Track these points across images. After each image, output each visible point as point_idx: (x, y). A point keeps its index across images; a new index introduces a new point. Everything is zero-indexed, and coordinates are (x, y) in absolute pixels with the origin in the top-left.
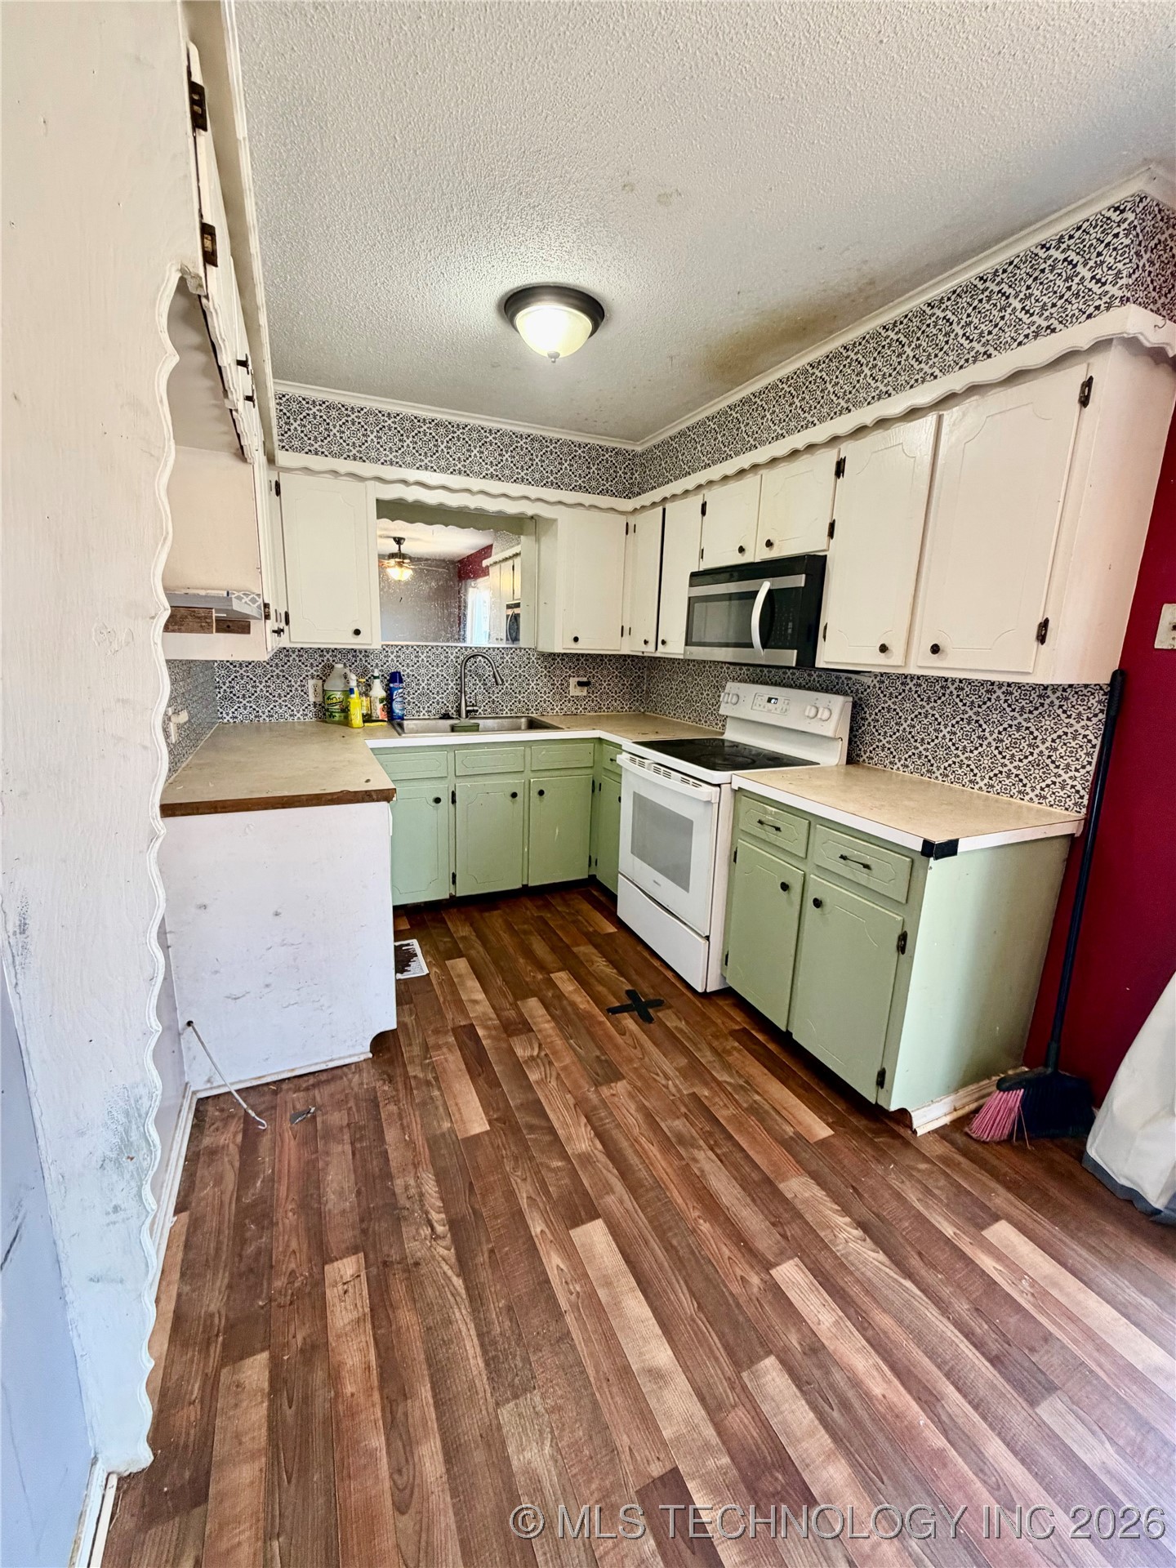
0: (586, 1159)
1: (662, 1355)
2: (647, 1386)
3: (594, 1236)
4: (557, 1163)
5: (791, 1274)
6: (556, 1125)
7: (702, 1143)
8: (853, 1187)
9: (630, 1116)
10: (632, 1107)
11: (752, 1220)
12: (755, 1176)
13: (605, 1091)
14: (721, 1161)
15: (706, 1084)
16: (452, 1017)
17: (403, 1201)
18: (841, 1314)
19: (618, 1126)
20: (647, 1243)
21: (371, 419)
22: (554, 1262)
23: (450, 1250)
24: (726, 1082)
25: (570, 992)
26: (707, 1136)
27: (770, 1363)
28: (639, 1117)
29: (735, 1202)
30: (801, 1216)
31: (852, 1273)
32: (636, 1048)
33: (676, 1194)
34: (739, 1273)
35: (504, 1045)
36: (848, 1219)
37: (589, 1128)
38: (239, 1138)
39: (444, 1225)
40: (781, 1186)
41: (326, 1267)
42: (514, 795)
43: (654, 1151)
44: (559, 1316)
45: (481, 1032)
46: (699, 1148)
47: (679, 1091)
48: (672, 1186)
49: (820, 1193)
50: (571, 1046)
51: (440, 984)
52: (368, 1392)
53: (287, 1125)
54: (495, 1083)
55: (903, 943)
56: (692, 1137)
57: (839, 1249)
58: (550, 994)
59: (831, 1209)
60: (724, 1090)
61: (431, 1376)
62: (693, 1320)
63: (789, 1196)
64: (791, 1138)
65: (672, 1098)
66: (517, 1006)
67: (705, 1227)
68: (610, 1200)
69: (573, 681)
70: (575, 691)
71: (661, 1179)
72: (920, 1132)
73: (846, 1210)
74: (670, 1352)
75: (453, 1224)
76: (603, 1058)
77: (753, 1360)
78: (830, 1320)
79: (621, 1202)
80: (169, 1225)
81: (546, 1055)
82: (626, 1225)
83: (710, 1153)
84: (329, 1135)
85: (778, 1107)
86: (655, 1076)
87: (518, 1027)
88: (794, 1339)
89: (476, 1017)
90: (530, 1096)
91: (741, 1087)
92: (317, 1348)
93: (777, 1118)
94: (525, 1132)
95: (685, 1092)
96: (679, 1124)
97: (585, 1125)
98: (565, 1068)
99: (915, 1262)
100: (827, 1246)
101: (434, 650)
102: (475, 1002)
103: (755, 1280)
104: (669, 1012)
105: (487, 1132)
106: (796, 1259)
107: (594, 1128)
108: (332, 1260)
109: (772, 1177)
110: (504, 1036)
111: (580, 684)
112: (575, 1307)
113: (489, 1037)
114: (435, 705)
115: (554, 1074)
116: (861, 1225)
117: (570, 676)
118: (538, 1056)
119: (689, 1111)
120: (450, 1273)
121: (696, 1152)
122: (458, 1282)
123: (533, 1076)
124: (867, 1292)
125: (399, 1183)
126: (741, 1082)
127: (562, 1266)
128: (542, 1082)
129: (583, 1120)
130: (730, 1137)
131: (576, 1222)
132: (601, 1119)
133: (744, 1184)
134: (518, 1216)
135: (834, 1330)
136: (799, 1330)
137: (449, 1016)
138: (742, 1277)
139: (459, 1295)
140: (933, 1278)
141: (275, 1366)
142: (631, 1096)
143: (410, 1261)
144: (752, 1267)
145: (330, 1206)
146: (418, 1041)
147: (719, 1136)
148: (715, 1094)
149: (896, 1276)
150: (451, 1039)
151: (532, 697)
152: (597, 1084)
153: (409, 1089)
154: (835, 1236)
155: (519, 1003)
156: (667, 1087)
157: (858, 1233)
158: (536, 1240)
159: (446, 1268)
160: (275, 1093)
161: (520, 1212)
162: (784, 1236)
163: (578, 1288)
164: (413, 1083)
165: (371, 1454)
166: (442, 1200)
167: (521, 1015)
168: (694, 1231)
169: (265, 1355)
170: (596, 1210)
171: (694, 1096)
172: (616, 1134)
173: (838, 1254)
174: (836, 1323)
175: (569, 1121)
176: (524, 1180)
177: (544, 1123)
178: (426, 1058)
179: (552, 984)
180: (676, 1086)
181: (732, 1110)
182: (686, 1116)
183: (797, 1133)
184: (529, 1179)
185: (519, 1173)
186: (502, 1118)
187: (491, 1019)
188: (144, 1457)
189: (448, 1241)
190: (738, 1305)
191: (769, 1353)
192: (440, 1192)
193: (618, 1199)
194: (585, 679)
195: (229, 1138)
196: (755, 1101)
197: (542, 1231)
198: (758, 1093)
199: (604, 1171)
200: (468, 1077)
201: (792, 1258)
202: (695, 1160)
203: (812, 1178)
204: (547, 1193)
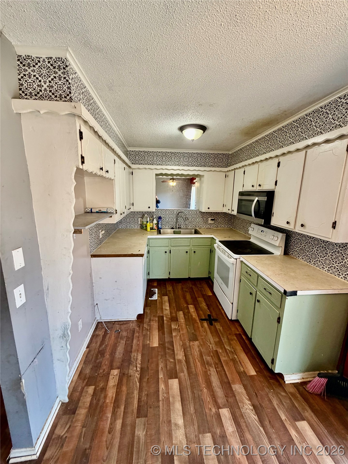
0: (180, 361)
1: (180, 422)
2: (173, 427)
3: (174, 383)
4: (172, 360)
5: (225, 413)
6: (175, 349)
7: (213, 366)
8: (256, 393)
9: (196, 353)
10: (197, 350)
11: (220, 392)
12: (226, 380)
13: (192, 343)
14: (217, 373)
15: (222, 348)
16: (159, 313)
17: (132, 359)
18: (236, 429)
19: (192, 354)
20: (187, 390)
21: (155, 154)
22: (162, 386)
23: (139, 375)
24: (228, 350)
25: (192, 312)
26: (216, 364)
27: (209, 435)
28: (198, 353)
29: (216, 386)
30: (235, 396)
31: (244, 419)
32: (205, 332)
33: (200, 378)
34: (210, 406)
35: (169, 323)
36: (250, 402)
37: (184, 352)
38: (103, 333)
39: (139, 368)
40: (232, 386)
41: (112, 371)
42: (187, 252)
43: (199, 364)
44: (158, 401)
45: (165, 318)
46: (212, 367)
47: (213, 348)
48: (200, 376)
49: (244, 392)
50: (187, 327)
51: (159, 303)
52: (111, 403)
53: (114, 333)
54: (163, 333)
55: (279, 320)
56: (211, 363)
57: (243, 410)
58: (186, 311)
59: (245, 397)
60: (226, 351)
61: (125, 405)
62: (192, 415)
63: (234, 389)
64: (242, 372)
65: (210, 350)
66: (176, 313)
67: (205, 390)
68: (182, 374)
69: (210, 219)
70: (210, 222)
71: (198, 373)
72: (286, 383)
73: (250, 399)
74: (183, 421)
75: (142, 369)
76: (194, 333)
77: (204, 432)
78: (232, 430)
79: (185, 376)
80: (84, 350)
81: (179, 329)
82: (184, 383)
83: (215, 369)
84: (122, 338)
85: (241, 361)
86: (207, 342)
87: (174, 319)
88: (218, 431)
89: (165, 314)
90: (171, 339)
91: (232, 352)
92: (104, 389)
93: (240, 364)
94: (166, 349)
95: (214, 349)
96: (209, 358)
97: (183, 352)
98: (183, 334)
99: (267, 423)
100: (240, 408)
101: (170, 211)
102: (166, 310)
103: (214, 410)
104: (219, 324)
105: (157, 347)
106: (228, 409)
107: (185, 353)
108: (113, 369)
109: (231, 382)
110: (170, 321)
111: (212, 220)
112: (163, 400)
113: (166, 320)
114: (170, 225)
115: (180, 334)
116: (253, 405)
117: (209, 217)
118: (177, 328)
119: (214, 356)
120: (137, 381)
121: (210, 368)
122: (138, 384)
123: (174, 334)
124: (247, 426)
125: (133, 354)
126: (233, 351)
127: (163, 388)
128: (175, 336)
129: (183, 350)
130: (223, 367)
131: (171, 378)
132: (188, 351)
133: (222, 382)
134: (157, 371)
135: (231, 433)
136: (221, 429)
137: (158, 312)
138: (210, 408)
139: (137, 387)
140: (271, 430)
141: (95, 389)
142: (198, 347)
143: (129, 375)
144: (214, 407)
145: (116, 356)
146: (148, 318)
147: (219, 366)
148: (223, 352)
149: (258, 425)
150: (157, 319)
151: (197, 223)
152: (190, 340)
153: (143, 330)
154: (243, 406)
155: (177, 312)
156: (209, 346)
157: (251, 408)
158: (159, 379)
159: (136, 379)
160: (114, 324)
161: (158, 371)
162: (227, 401)
163: (165, 395)
164: (144, 329)
165: (107, 417)
166: (141, 362)
167: (176, 315)
168: (201, 391)
169: (93, 387)
170: (177, 376)
171: (216, 351)
172: (190, 357)
173: (242, 412)
174: (233, 432)
175: (179, 349)
176: (162, 362)
177: (172, 348)
178: (149, 323)
179: (188, 308)
180: (212, 347)
181: (226, 358)
182: (212, 356)
183: (244, 371)
184: (163, 363)
185: (161, 360)
186: (162, 344)
187: (168, 315)
188: (67, 400)
189: (139, 373)
190: (206, 415)
191: (209, 432)
192: (141, 360)
193: (184, 375)
194: (213, 218)
195: (101, 333)
196: (235, 357)
197: (162, 377)
198: (237, 355)
199: (183, 366)
200: (157, 330)
201: (227, 408)
202: (209, 370)
203: (243, 386)
204: (166, 367)
